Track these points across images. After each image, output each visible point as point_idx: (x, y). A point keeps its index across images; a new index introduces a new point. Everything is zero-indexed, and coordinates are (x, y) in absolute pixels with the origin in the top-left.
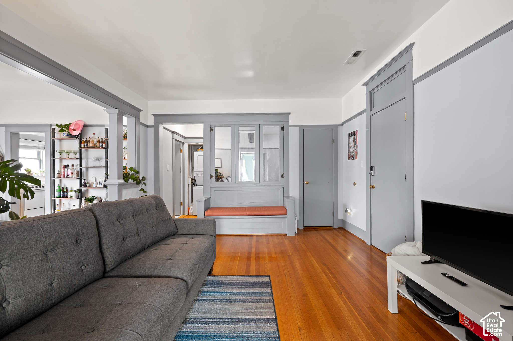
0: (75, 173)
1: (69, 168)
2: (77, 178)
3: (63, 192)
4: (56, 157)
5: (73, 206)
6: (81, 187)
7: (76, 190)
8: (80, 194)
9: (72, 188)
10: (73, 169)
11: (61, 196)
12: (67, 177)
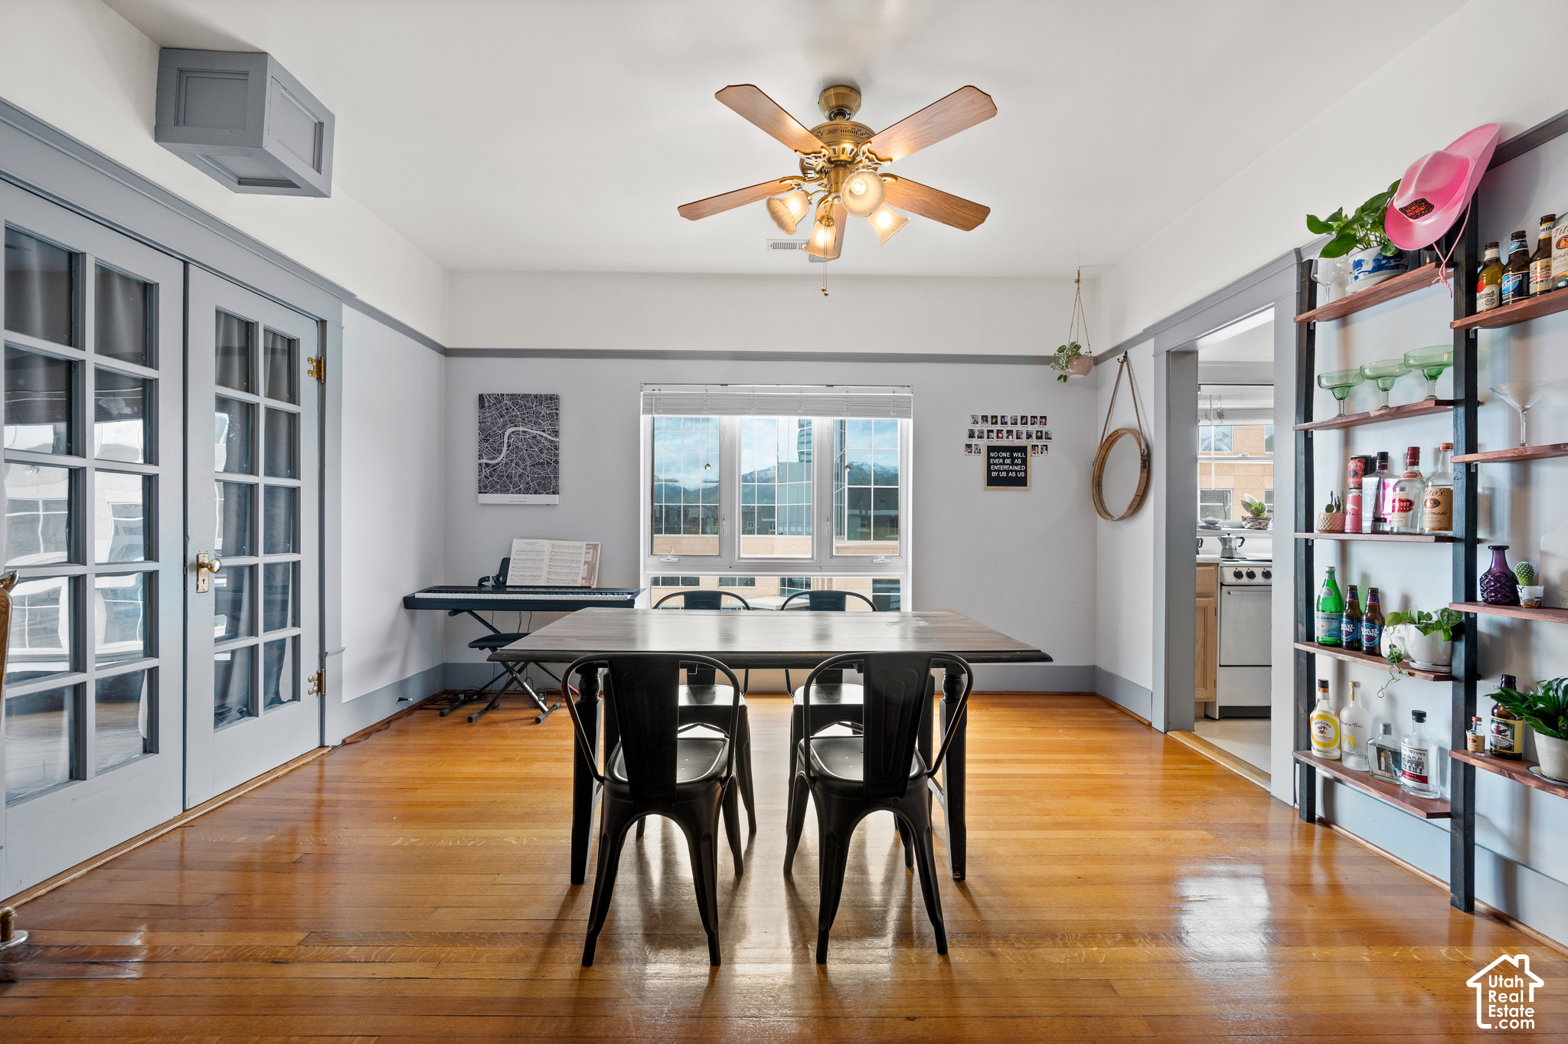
0: (1428, 504)
1: (1392, 476)
2: (1440, 539)
3: (1355, 619)
4: (1318, 416)
5: (1410, 717)
6: (1470, 598)
7: (1435, 618)
8: (1461, 647)
9: (1406, 601)
10: (1415, 475)
11: (1344, 638)
12: (1375, 531)
